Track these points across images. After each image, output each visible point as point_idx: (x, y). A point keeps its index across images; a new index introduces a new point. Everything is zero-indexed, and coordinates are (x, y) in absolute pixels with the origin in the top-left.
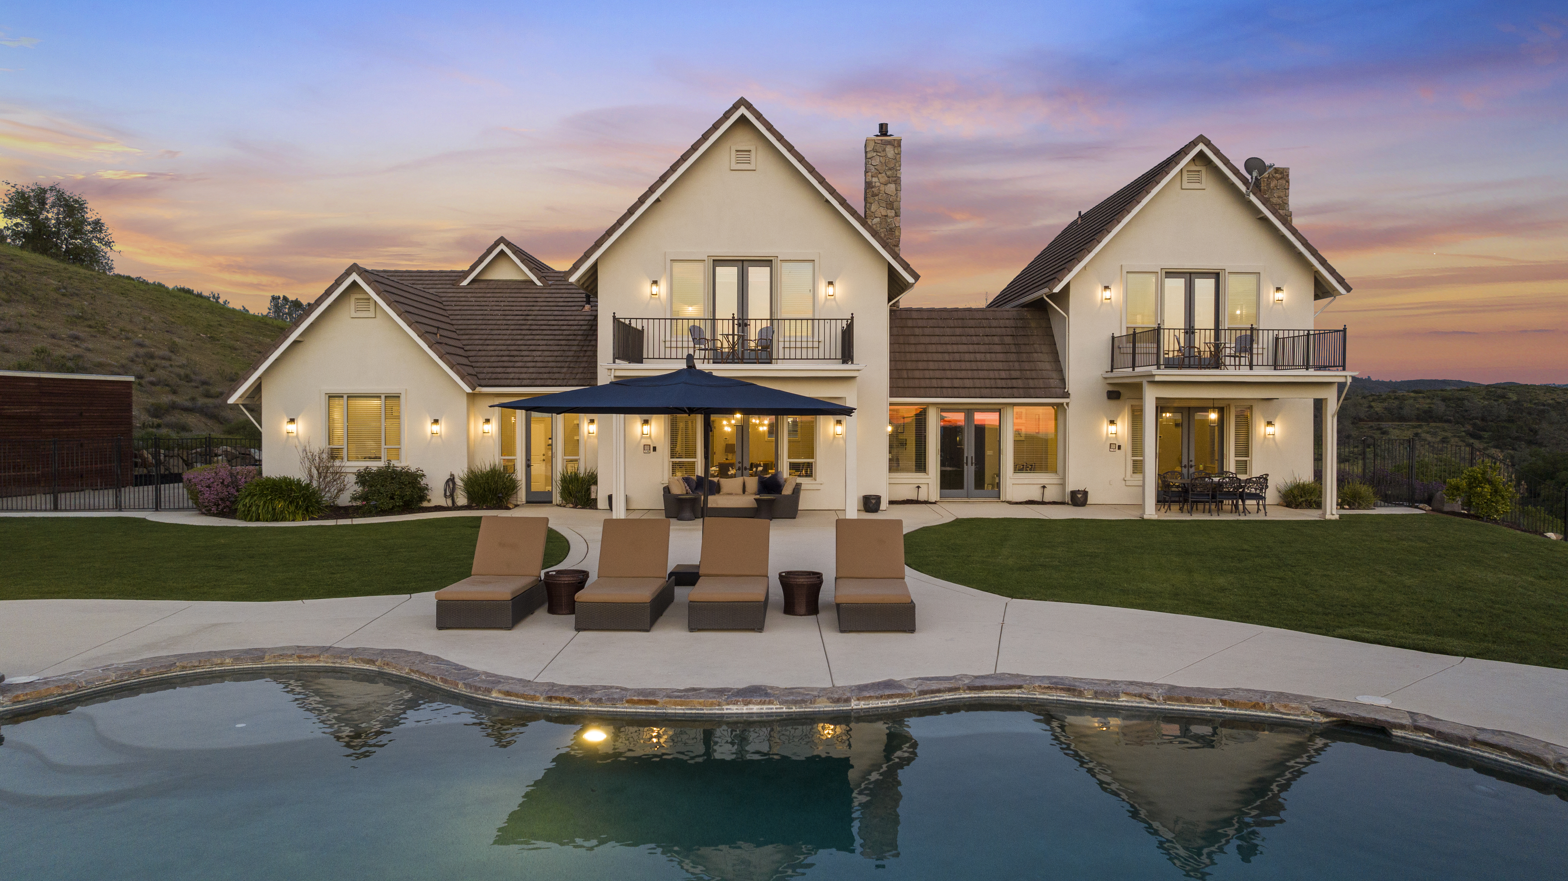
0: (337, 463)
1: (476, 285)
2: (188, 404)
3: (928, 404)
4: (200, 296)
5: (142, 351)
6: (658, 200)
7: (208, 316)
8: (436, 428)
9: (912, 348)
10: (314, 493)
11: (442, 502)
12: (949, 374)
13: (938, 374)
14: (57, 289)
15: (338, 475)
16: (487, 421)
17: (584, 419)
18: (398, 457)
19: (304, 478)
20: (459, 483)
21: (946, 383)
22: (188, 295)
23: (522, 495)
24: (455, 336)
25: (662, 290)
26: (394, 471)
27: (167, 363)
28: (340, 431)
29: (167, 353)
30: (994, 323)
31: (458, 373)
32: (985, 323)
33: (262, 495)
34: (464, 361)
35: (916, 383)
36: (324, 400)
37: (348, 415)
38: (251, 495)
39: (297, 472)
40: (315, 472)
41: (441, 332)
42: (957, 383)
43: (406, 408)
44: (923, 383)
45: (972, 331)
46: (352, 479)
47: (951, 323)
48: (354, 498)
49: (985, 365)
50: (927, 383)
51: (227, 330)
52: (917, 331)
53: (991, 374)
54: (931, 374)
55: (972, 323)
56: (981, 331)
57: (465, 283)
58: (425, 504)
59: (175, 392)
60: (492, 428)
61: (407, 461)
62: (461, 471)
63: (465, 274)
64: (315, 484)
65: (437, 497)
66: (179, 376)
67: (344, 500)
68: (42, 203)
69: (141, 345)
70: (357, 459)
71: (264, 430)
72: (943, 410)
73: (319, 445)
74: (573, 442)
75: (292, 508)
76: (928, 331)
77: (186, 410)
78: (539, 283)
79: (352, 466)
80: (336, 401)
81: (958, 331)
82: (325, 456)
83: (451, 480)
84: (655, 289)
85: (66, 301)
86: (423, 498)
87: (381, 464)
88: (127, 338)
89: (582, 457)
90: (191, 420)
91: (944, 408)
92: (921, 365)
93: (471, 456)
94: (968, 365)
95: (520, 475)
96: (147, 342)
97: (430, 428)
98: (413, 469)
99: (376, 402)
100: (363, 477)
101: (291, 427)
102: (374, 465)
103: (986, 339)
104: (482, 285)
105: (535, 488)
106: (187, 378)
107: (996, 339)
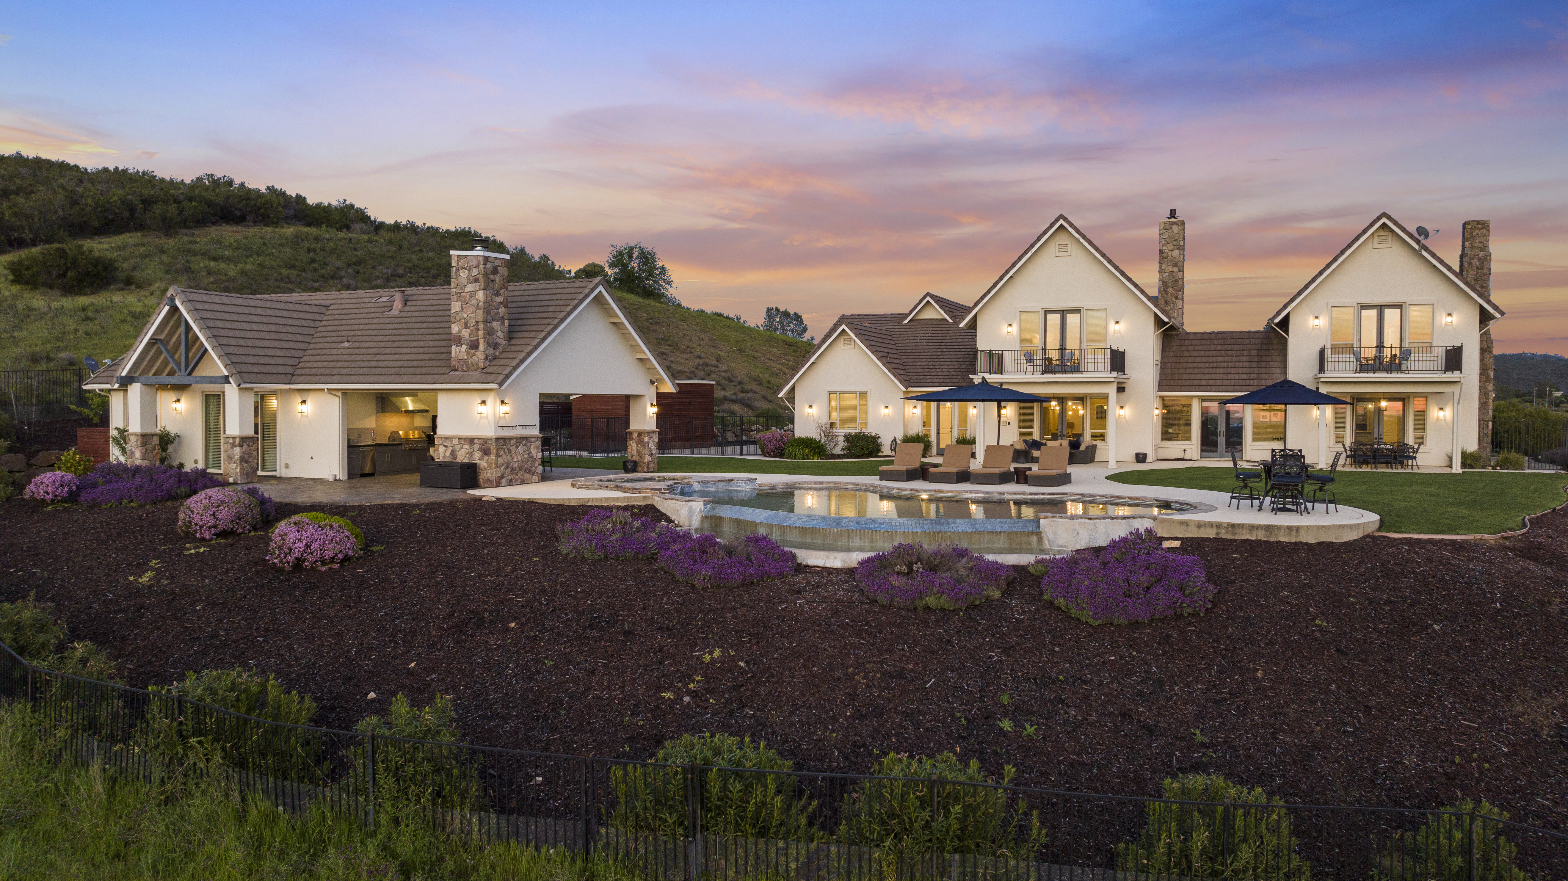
0: (834, 430)
1: (912, 323)
2: (733, 397)
3: (1192, 397)
4: (728, 318)
5: (701, 361)
6: (1011, 277)
7: (736, 333)
8: (886, 411)
9: (1185, 360)
10: (823, 445)
11: (890, 453)
12: (1207, 377)
13: (1199, 376)
14: (647, 320)
15: (835, 436)
16: (915, 407)
17: (970, 405)
18: (866, 428)
19: (817, 437)
20: (898, 441)
21: (1204, 382)
22: (720, 318)
23: (934, 450)
24: (898, 357)
25: (1014, 329)
26: (864, 435)
27: (717, 370)
28: (834, 413)
29: (715, 362)
30: (1247, 341)
31: (898, 380)
32: (1240, 341)
33: (798, 446)
34: (903, 372)
35: (1183, 382)
36: (827, 394)
37: (839, 404)
38: (792, 445)
39: (813, 433)
40: (823, 435)
41: (890, 355)
42: (1211, 382)
43: (871, 399)
44: (1188, 383)
45: (1230, 347)
46: (842, 439)
47: (1215, 342)
48: (843, 449)
49: (1233, 371)
50: (1191, 382)
51: (749, 344)
52: (1191, 348)
53: (1236, 377)
54: (1195, 377)
55: (1231, 341)
56: (1236, 347)
57: (906, 322)
58: (880, 454)
59: (724, 389)
60: (918, 411)
61: (871, 429)
62: (900, 436)
63: (906, 316)
64: (823, 441)
65: (886, 450)
66: (725, 378)
67: (838, 451)
68: (630, 256)
69: (700, 357)
70: (843, 428)
71: (796, 412)
72: (1202, 401)
73: (824, 420)
74: (964, 419)
75: (812, 453)
76: (1197, 348)
77: (733, 401)
78: (950, 321)
79: (841, 432)
80: (832, 396)
81: (1219, 347)
82: (828, 426)
83: (895, 440)
84: (1010, 329)
85: (653, 328)
86: (879, 450)
87: (857, 431)
88: (691, 353)
89: (969, 428)
90: (736, 408)
91: (1203, 399)
92: (1188, 371)
93: (905, 426)
94: (1221, 370)
95: (933, 438)
96: (703, 355)
97: (883, 411)
98: (874, 434)
99: (854, 396)
100: (847, 438)
101: (810, 410)
102: (853, 432)
103: (1238, 353)
104: (916, 323)
105: (942, 446)
106: (730, 380)
107: (1246, 353)
